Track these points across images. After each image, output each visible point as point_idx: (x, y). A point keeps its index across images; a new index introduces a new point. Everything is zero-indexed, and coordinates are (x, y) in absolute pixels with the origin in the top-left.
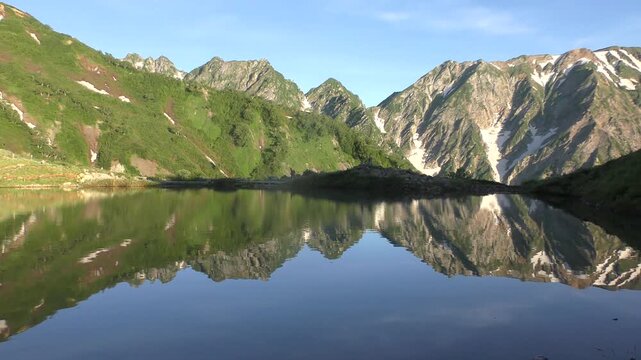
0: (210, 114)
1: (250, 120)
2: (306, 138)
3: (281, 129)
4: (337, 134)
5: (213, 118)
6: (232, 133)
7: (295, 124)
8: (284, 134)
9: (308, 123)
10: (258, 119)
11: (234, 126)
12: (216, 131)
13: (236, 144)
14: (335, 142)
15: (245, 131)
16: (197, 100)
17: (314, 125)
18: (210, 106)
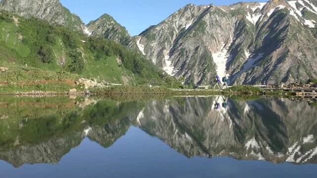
0: (21, 37)
1: (53, 43)
2: (98, 57)
3: (79, 50)
4: (121, 55)
5: (23, 41)
6: (40, 53)
7: (89, 46)
8: (80, 54)
9: (99, 45)
10: (60, 42)
11: (41, 48)
12: (27, 51)
13: (44, 61)
14: (119, 61)
15: (49, 51)
16: (9, 26)
17: (103, 47)
18: (21, 31)
